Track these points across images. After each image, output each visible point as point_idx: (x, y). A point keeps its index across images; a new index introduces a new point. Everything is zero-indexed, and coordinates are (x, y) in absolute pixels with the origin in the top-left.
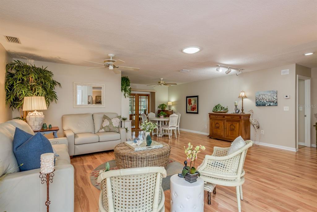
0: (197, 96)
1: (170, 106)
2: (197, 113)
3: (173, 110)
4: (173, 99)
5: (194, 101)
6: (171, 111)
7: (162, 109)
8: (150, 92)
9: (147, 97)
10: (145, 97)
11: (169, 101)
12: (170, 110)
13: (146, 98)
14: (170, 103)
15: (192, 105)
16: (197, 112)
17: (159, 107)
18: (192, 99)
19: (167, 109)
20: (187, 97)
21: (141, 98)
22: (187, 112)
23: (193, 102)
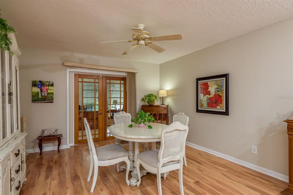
0: (226, 76)
1: (163, 99)
2: (226, 113)
3: (168, 106)
4: (169, 86)
5: (216, 87)
6: (164, 106)
7: (148, 102)
8: (126, 72)
9: (122, 82)
10: (119, 82)
11: (160, 89)
12: (163, 104)
13: (120, 84)
14: (163, 93)
15: (211, 96)
16: (224, 111)
17: (143, 100)
18: (210, 82)
19: (157, 103)
20: (198, 80)
21: (110, 83)
22: (198, 111)
23: (212, 89)
